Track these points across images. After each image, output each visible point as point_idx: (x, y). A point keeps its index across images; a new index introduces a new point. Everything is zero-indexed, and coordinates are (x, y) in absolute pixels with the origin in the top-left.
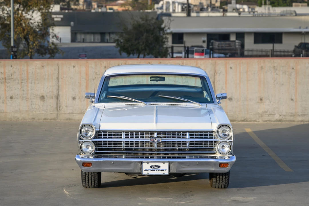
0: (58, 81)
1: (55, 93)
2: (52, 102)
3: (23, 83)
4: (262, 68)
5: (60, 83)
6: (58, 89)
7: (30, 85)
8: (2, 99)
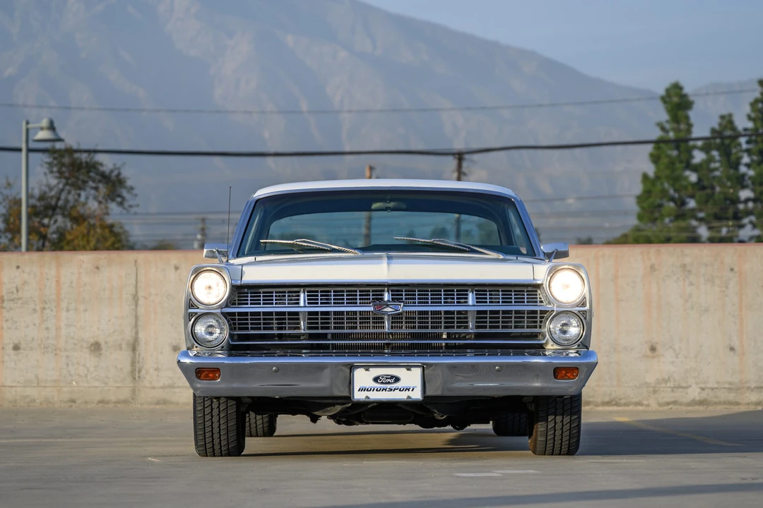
0: (136, 305)
1: (129, 335)
2: (121, 359)
3: (47, 311)
4: (652, 268)
5: (141, 310)
6: (136, 326)
7: (64, 314)
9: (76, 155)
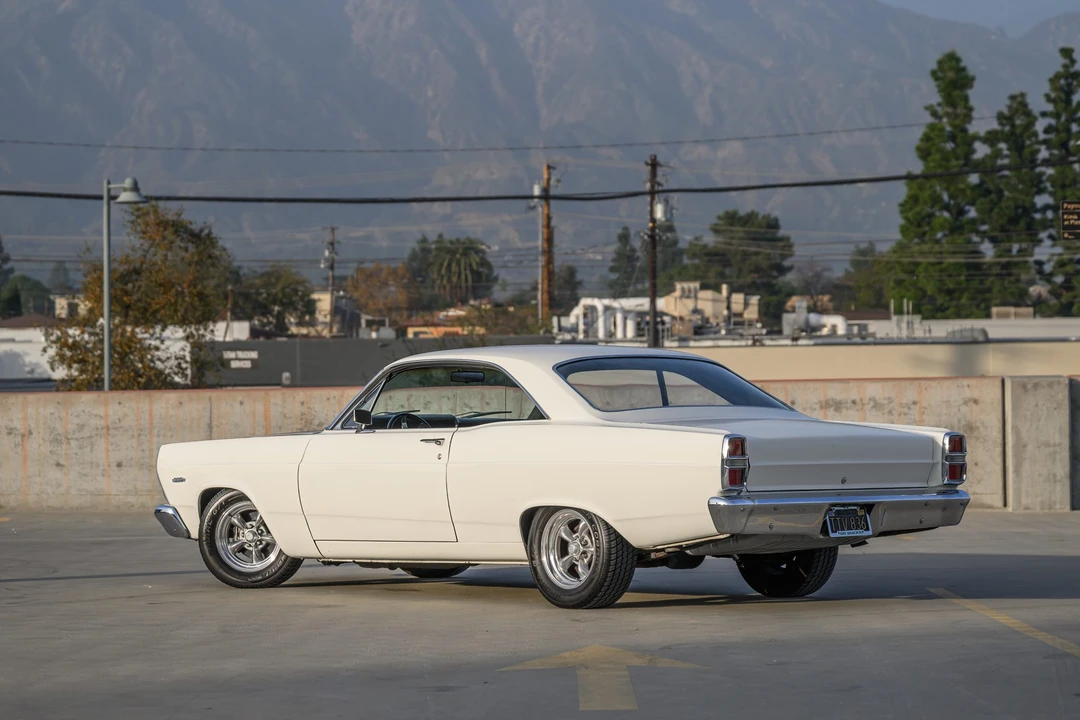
0: (211, 432)
3: (143, 437)
5: (214, 436)
7: (155, 440)
8: (101, 468)
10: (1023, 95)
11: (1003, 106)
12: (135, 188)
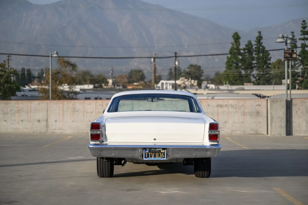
0: (47, 112)
1: (46, 118)
2: (44, 123)
3: (28, 113)
4: (158, 105)
5: (48, 113)
6: (47, 116)
7: (32, 114)
8: (17, 122)
9: (64, 58)
10: (250, 41)
11: (246, 43)
12: (57, 53)
